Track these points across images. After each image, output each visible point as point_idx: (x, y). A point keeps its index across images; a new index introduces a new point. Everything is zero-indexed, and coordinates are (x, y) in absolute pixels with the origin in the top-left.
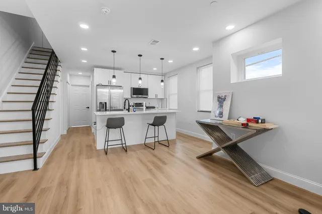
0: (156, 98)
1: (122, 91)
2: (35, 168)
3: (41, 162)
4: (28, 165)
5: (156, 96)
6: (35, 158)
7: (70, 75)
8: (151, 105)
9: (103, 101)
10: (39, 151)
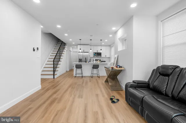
0: (106, 57)
1: (88, 54)
2: (54, 78)
3: (56, 77)
4: (52, 77)
5: (106, 56)
6: (54, 75)
7: (72, 48)
8: (103, 61)
9: (80, 58)
10: (55, 74)
